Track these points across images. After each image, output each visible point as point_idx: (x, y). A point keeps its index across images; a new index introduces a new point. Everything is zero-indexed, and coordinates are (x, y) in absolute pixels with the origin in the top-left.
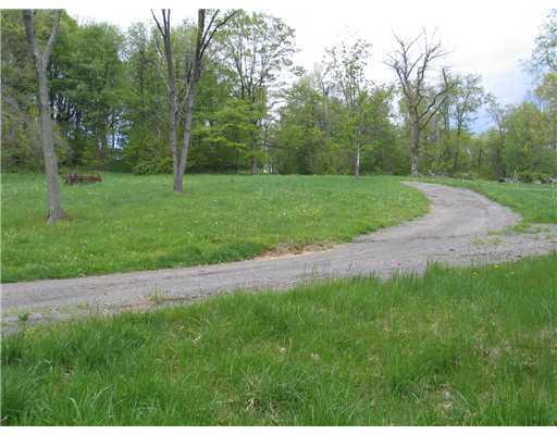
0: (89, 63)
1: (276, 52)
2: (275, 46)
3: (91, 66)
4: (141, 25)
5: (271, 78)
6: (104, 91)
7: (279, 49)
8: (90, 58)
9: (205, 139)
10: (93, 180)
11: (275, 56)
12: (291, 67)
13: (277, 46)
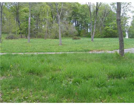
0: (82, 13)
1: (126, 8)
2: (126, 6)
3: (82, 14)
4: (94, 4)
5: (126, 14)
6: (85, 19)
7: (127, 7)
8: (82, 12)
9: (108, 30)
10: (79, 39)
11: (126, 9)
12: (131, 11)
13: (127, 6)
